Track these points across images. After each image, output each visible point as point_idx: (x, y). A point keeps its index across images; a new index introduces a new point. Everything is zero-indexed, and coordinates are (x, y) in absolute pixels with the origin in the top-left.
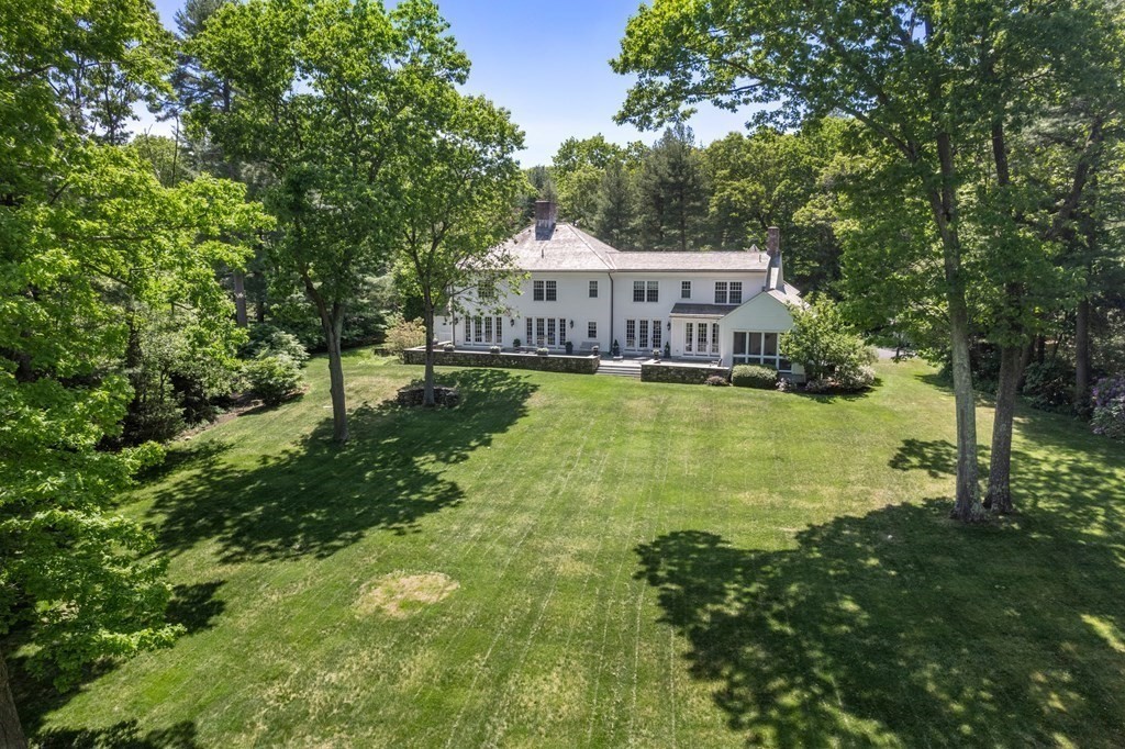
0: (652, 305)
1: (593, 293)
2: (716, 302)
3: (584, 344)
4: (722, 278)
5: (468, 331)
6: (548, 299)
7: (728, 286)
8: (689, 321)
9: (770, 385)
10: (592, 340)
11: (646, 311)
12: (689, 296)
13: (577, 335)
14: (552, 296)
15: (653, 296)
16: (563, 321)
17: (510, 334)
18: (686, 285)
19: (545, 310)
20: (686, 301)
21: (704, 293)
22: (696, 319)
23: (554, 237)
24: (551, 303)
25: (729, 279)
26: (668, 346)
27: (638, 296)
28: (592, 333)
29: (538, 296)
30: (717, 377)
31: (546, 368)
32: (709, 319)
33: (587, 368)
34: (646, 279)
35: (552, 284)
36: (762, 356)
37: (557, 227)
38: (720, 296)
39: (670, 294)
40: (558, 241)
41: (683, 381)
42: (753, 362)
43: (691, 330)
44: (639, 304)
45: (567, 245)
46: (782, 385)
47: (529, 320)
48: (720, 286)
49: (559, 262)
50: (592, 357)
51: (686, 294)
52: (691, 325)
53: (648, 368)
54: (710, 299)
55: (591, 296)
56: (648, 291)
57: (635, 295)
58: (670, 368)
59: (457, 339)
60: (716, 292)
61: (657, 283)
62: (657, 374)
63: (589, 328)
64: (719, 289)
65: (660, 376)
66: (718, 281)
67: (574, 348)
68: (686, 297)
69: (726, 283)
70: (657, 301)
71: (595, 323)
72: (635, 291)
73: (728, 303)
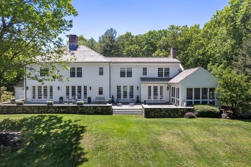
0: (129, 78)
1: (101, 73)
2: (158, 76)
3: (97, 98)
4: (161, 66)
5: (34, 94)
6: (77, 76)
7: (164, 70)
8: (150, 85)
9: (218, 115)
10: (101, 96)
11: (126, 82)
13: (93, 94)
14: (80, 75)
15: (130, 74)
16: (85, 87)
17: (57, 95)
18: (145, 69)
19: (76, 82)
20: (145, 76)
21: (153, 72)
22: (152, 85)
23: (78, 49)
24: (79, 78)
25: (163, 66)
26: (138, 97)
27: (122, 74)
28: (101, 92)
29: (72, 75)
30: (190, 113)
31: (82, 113)
32: (157, 84)
33: (108, 111)
34: (126, 67)
35: (80, 69)
36: (201, 100)
37: (79, 46)
38: (160, 74)
39: (137, 73)
40: (79, 52)
42: (204, 103)
43: (150, 89)
44: (123, 78)
45: (85, 52)
46: (224, 115)
47: (68, 87)
48: (160, 69)
50: (108, 105)
51: (145, 73)
52: (150, 87)
53: (149, 110)
54: (156, 75)
55: (100, 74)
56: (127, 72)
57: (121, 74)
58: (162, 109)
59: (27, 98)
60: (158, 72)
61: (131, 68)
62: (155, 113)
63: (99, 90)
64: (160, 71)
65: (156, 114)
66: (159, 67)
67: (92, 100)
68: (145, 75)
69: (162, 68)
70: (131, 76)
71: (102, 88)
72: (121, 72)
73: (164, 77)
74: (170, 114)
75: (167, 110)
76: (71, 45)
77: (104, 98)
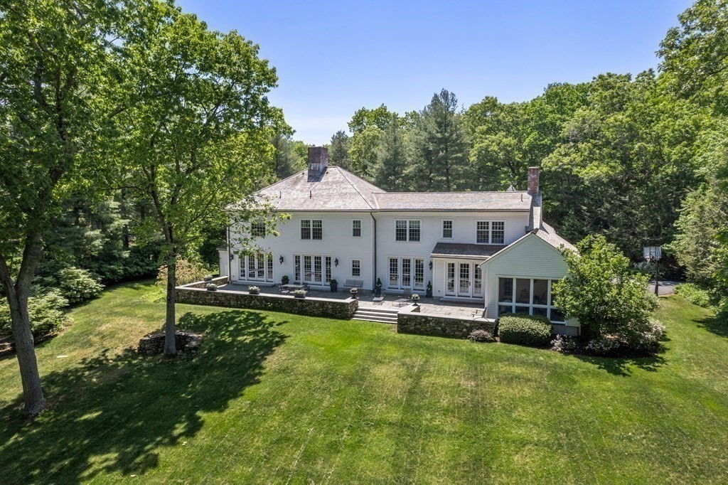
0: (414, 244)
1: (357, 232)
2: (478, 241)
3: (348, 281)
4: (484, 217)
5: (243, 266)
6: (314, 238)
7: (490, 226)
8: (451, 261)
9: (542, 343)
10: (356, 278)
11: (409, 250)
12: (451, 236)
13: (342, 274)
14: (318, 235)
15: (415, 235)
16: (328, 259)
17: (279, 272)
18: (448, 225)
19: (312, 248)
20: (448, 240)
21: (466, 232)
22: (458, 260)
23: (323, 180)
24: (317, 241)
25: (490, 219)
26: (430, 286)
27: (400, 235)
28: (356, 271)
29: (305, 234)
30: (482, 331)
31: (302, 312)
32: (471, 259)
33: (343, 313)
34: (408, 220)
35: (319, 224)
36: (531, 305)
37: (328, 170)
38: (482, 236)
39: (432, 234)
40: (327, 183)
41: (444, 334)
42: (522, 312)
43: (453, 270)
44: (401, 243)
45: (334, 186)
46: (557, 343)
47: (297, 258)
48: (482, 226)
49: (325, 203)
50: (349, 300)
51: (447, 233)
52: (453, 265)
53: (405, 317)
54: (472, 239)
55: (354, 235)
56: (410, 230)
57: (397, 234)
58: (429, 318)
59: (232, 275)
60: (478, 232)
61: (419, 222)
62: (415, 325)
63: (353, 266)
64: (484, 228)
65: (418, 326)
66: (480, 221)
67: (339, 286)
68: (448, 237)
69: (488, 223)
70: (419, 240)
71: (359, 262)
72: (397, 230)
73: (490, 243)
74: (444, 330)
75: (438, 321)
76: (312, 168)
77: (361, 284)
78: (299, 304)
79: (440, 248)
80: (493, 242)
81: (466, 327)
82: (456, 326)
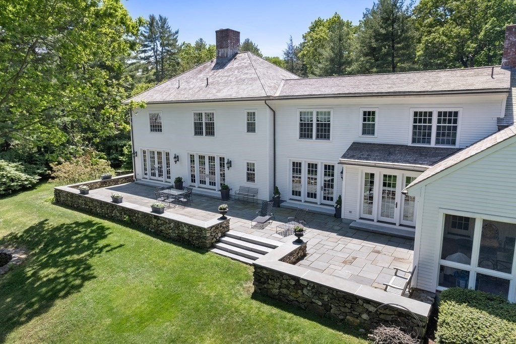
0: (323, 143)
1: (251, 128)
2: (414, 141)
3: (242, 188)
4: (425, 105)
5: (145, 164)
6: (207, 134)
7: (435, 118)
8: (370, 170)
10: (250, 185)
11: (315, 152)
12: (373, 133)
13: (236, 178)
15: (324, 131)
16: (222, 159)
18: (369, 116)
19: (205, 146)
20: (368, 139)
22: (381, 169)
23: (229, 66)
24: (210, 138)
25: (435, 106)
26: (339, 202)
27: (305, 131)
28: (251, 177)
29: (198, 131)
30: (398, 331)
31: (158, 231)
32: (399, 169)
33: (201, 241)
34: (314, 108)
35: (210, 116)
37: (237, 56)
38: (420, 133)
39: (346, 129)
43: (372, 183)
44: (306, 142)
45: (236, 72)
47: (192, 157)
48: (421, 118)
49: (219, 91)
51: (368, 129)
52: (372, 175)
53: (265, 272)
54: (405, 137)
55: (248, 131)
56: (318, 125)
57: (301, 130)
59: (136, 174)
60: (415, 127)
61: (329, 113)
63: (248, 170)
64: (420, 122)
66: (418, 110)
68: (369, 133)
69: (431, 114)
70: (329, 138)
71: (254, 164)
72: (301, 125)
73: (433, 144)
76: (220, 55)
77: (256, 192)
78: (154, 221)
79: (357, 150)
80: (437, 142)
81: (369, 313)
82: (349, 305)
